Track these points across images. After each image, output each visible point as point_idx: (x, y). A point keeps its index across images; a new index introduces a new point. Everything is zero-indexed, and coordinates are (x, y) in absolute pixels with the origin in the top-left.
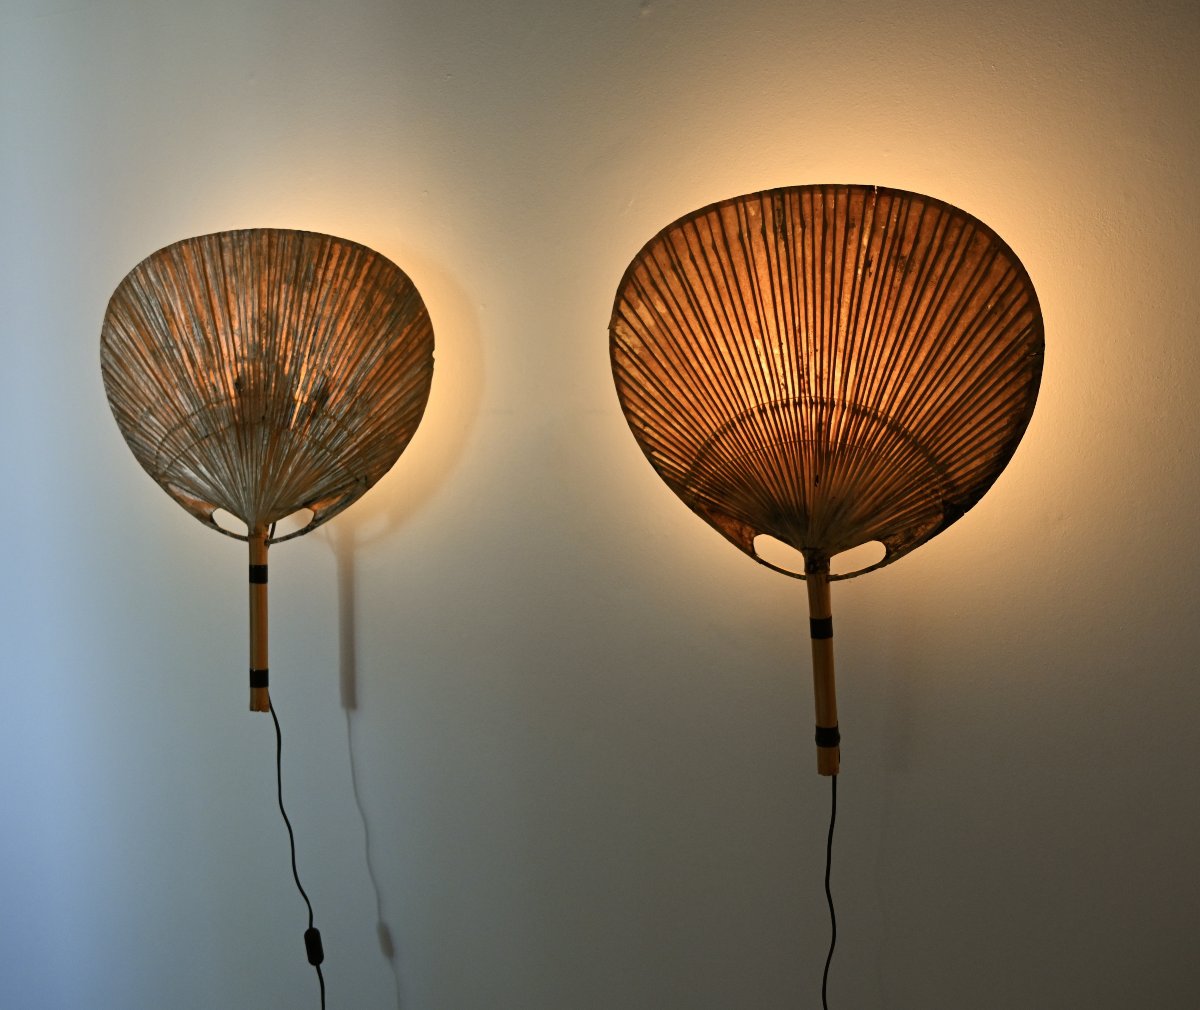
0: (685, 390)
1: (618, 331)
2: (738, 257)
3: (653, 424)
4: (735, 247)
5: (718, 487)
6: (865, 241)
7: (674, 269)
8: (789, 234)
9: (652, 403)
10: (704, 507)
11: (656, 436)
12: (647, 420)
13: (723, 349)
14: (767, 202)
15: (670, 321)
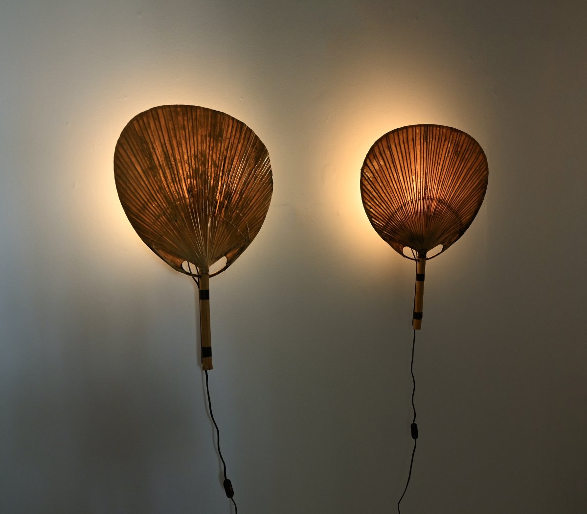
0: (387, 194)
1: (365, 171)
2: (411, 146)
3: (373, 208)
4: (411, 143)
5: (394, 231)
6: (449, 146)
7: (389, 149)
8: (428, 140)
9: (374, 199)
10: (388, 238)
11: (374, 212)
12: (372, 206)
13: (402, 179)
14: (423, 128)
15: (384, 168)
